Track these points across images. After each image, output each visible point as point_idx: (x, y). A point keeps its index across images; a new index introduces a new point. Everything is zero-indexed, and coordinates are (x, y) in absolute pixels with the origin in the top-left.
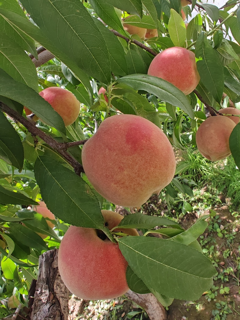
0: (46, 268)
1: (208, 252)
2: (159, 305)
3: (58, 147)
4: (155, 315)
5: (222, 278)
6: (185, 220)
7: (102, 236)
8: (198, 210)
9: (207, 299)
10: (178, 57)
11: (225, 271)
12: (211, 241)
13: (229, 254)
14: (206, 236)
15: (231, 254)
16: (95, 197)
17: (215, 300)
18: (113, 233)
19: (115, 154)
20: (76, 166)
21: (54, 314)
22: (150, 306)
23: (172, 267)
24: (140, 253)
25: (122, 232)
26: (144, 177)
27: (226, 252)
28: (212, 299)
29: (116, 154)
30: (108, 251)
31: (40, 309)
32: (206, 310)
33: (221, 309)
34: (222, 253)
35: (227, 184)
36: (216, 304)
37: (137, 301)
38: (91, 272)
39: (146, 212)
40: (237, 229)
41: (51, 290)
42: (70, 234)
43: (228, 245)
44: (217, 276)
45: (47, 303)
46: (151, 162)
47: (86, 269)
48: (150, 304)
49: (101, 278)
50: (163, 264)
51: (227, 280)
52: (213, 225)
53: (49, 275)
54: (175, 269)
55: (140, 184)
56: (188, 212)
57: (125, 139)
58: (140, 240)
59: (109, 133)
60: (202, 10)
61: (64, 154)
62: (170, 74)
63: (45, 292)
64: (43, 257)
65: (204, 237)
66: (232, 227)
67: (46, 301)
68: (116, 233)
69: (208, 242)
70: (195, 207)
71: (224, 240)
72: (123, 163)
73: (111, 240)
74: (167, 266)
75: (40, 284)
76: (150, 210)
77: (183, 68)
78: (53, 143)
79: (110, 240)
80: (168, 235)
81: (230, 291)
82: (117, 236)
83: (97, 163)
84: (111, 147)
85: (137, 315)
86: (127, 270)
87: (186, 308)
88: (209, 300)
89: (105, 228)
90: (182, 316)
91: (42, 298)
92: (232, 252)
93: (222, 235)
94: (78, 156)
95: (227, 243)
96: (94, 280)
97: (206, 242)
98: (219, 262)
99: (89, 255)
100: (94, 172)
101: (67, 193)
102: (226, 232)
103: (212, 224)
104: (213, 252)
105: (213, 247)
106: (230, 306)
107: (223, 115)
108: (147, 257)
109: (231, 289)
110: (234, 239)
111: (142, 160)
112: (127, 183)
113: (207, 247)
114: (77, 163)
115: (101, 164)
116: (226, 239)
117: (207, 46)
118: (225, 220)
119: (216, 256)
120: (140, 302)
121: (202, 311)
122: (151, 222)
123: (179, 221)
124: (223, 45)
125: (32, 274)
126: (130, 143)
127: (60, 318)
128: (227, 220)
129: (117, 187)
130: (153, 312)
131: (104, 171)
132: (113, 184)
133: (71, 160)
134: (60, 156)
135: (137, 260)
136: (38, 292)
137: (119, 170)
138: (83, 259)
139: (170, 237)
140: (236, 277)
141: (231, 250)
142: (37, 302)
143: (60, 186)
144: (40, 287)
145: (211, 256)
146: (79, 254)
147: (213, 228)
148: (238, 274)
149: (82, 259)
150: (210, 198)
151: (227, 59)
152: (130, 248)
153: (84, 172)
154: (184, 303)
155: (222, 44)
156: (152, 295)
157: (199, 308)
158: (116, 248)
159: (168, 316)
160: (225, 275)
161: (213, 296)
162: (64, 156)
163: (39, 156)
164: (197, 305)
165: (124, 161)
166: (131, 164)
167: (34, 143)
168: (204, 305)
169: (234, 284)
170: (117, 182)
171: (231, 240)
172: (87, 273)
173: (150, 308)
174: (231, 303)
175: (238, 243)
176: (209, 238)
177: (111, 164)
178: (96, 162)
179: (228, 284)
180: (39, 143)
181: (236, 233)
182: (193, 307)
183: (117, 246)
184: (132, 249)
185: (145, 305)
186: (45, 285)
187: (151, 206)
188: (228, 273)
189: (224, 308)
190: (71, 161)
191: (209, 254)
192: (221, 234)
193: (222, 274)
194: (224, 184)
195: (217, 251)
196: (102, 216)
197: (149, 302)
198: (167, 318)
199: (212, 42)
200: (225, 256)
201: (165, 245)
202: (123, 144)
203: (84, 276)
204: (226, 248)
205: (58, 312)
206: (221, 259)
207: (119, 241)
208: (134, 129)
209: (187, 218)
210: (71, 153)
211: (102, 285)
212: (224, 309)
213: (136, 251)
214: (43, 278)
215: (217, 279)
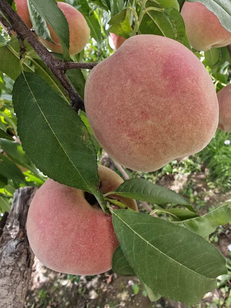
0: (21, 203)
3: (53, 64)
6: (163, 179)
7: (91, 200)
8: (177, 173)
16: (93, 147)
18: (106, 199)
19: (141, 89)
20: (74, 98)
21: (20, 252)
23: (178, 261)
24: (140, 236)
25: (119, 200)
26: (175, 135)
29: (142, 91)
30: (96, 222)
31: (8, 244)
35: (210, 156)
38: (68, 246)
40: (208, 198)
41: (23, 227)
42: (49, 188)
45: (15, 239)
46: (191, 115)
47: (61, 240)
49: (79, 255)
50: (167, 256)
52: (188, 189)
53: (22, 212)
54: (180, 264)
55: (166, 145)
56: (168, 173)
57: (161, 70)
58: (143, 218)
59: (137, 56)
61: (60, 76)
63: (15, 228)
64: (19, 192)
67: (15, 237)
68: (111, 201)
70: (175, 170)
71: (194, 205)
72: (150, 107)
73: (103, 209)
74: (171, 258)
75: (12, 219)
78: (47, 57)
79: (101, 208)
80: (178, 216)
82: (111, 204)
83: (108, 98)
84: (137, 77)
86: (116, 251)
89: (98, 191)
91: (11, 233)
93: (194, 201)
94: (79, 86)
96: (70, 255)
99: (69, 222)
100: (100, 112)
101: (54, 133)
102: (198, 199)
108: (148, 242)
110: (203, 206)
111: (179, 108)
112: (147, 139)
114: (76, 95)
115: (115, 101)
116: (196, 205)
118: (200, 187)
122: (157, 194)
123: (157, 179)
125: (7, 202)
126: (168, 77)
127: (26, 256)
128: (202, 188)
129: (131, 140)
131: (117, 113)
132: (125, 135)
133: (69, 88)
134: (54, 83)
135: (134, 244)
136: (8, 226)
137: (141, 116)
138: (61, 226)
139: (180, 220)
142: (5, 237)
143: (47, 121)
144: (10, 222)
146: (56, 218)
147: (187, 192)
149: (59, 226)
150: (191, 165)
152: (127, 226)
153: (84, 110)
158: (108, 221)
162: (60, 80)
163: (24, 71)
165: (153, 104)
166: (162, 111)
167: (21, 51)
170: (133, 134)
171: (201, 207)
172: (62, 246)
177: (130, 104)
178: (107, 96)
180: (28, 54)
181: (207, 202)
183: (109, 218)
184: (130, 227)
186: (16, 221)
190: (68, 90)
192: (193, 199)
194: (208, 155)
196: (98, 175)
201: (175, 232)
202: (157, 77)
203: (57, 248)
205: (25, 251)
207: (113, 213)
208: (178, 57)
210: (71, 80)
211: (78, 263)
213: (134, 231)
214: (15, 214)
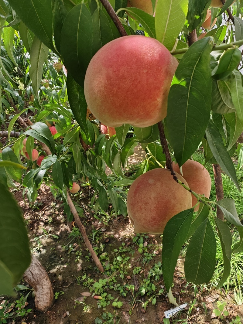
1: (122, 261)
2: (50, 291)
4: (42, 299)
5: (122, 291)
6: (116, 220)
9: (98, 305)
10: (146, 57)
11: (127, 287)
12: (130, 251)
13: (139, 272)
14: (127, 245)
15: (141, 273)
17: (104, 309)
22: (40, 289)
27: (138, 269)
28: (102, 307)
32: (91, 314)
33: (105, 320)
34: (133, 268)
36: (103, 313)
37: (29, 279)
39: (85, 195)
40: (157, 252)
43: (143, 264)
44: (118, 287)
48: (41, 287)
51: (125, 295)
60: (231, 24)
62: (118, 82)
65: (125, 245)
66: (155, 249)
69: (126, 252)
71: (142, 256)
76: (90, 195)
77: (145, 82)
81: (121, 307)
85: (25, 290)
87: (74, 305)
88: (99, 306)
90: (67, 310)
92: (142, 271)
93: (142, 252)
95: (142, 260)
97: (124, 250)
98: (126, 275)
102: (146, 250)
103: (138, 236)
104: (126, 263)
105: (128, 258)
106: (115, 321)
107: (177, 182)
109: (124, 304)
110: (150, 260)
113: (123, 256)
117: (204, 67)
118: (152, 238)
119: (126, 267)
120: (32, 282)
121: (87, 313)
123: (110, 218)
124: (230, 80)
128: (154, 240)
130: (40, 296)
140: (134, 296)
141: (143, 269)
145: (122, 266)
148: (137, 294)
151: (225, 104)
154: (76, 298)
155: (229, 77)
156: (47, 280)
157: (87, 310)
159: (53, 305)
160: (125, 289)
161: (104, 304)
164: (86, 306)
168: (92, 309)
169: (129, 302)
171: (148, 260)
173: (39, 291)
174: (117, 318)
175: (152, 265)
176: (129, 248)
179: (123, 299)
181: (155, 255)
182: (81, 307)
185: (36, 287)
187: (93, 191)
188: (129, 289)
189: (108, 320)
191: (122, 263)
192: (142, 250)
193: (123, 287)
195: (130, 263)
197: (41, 285)
198: (52, 306)
199: (217, 64)
200: (135, 272)
204: (140, 265)
206: (130, 272)
209: (119, 219)
212: (108, 322)
215: (116, 290)
